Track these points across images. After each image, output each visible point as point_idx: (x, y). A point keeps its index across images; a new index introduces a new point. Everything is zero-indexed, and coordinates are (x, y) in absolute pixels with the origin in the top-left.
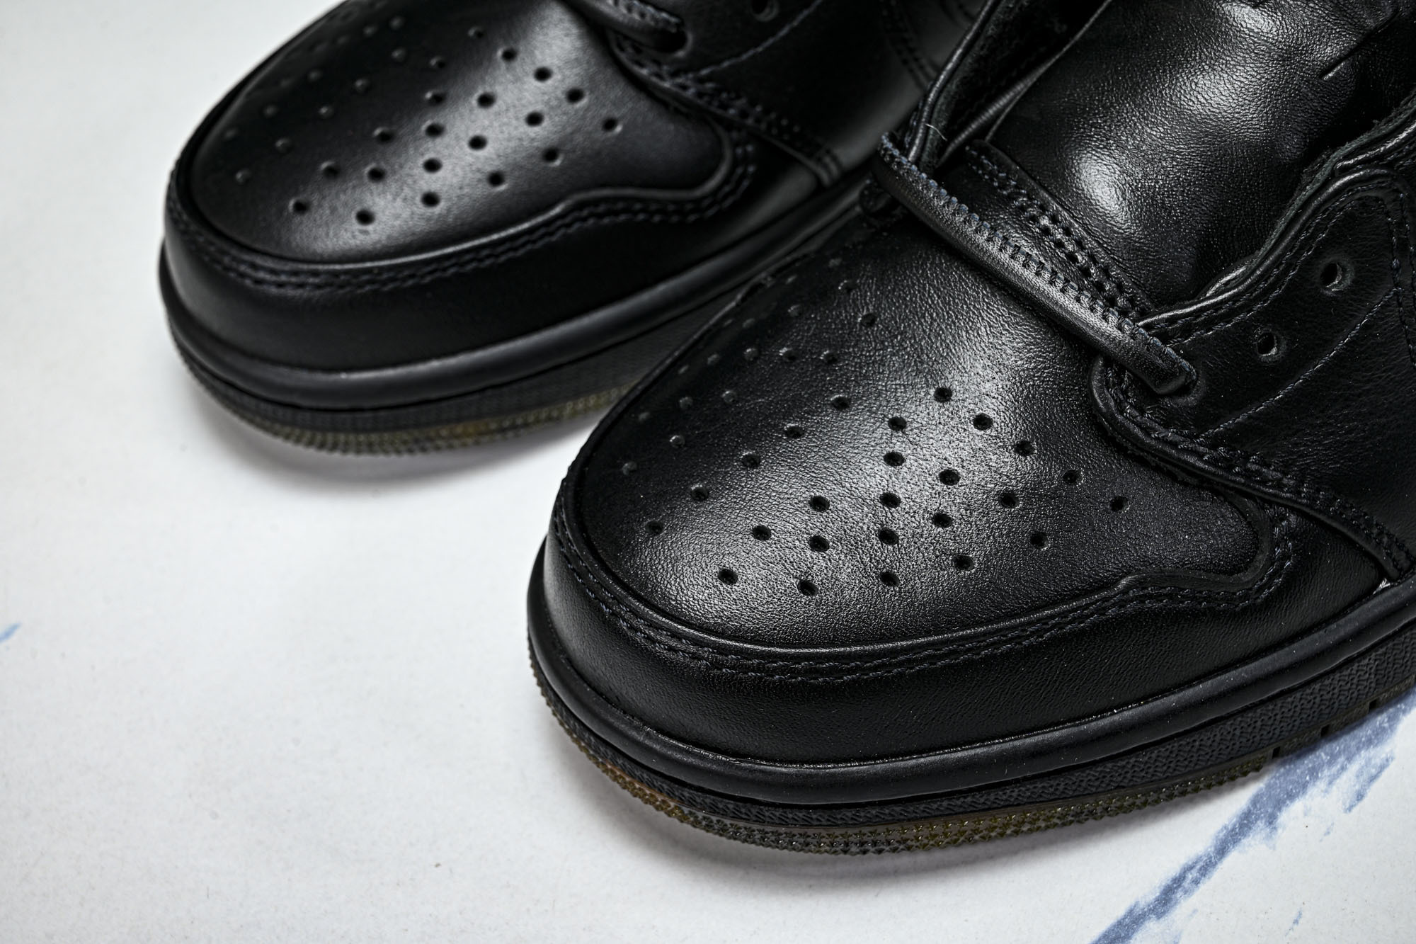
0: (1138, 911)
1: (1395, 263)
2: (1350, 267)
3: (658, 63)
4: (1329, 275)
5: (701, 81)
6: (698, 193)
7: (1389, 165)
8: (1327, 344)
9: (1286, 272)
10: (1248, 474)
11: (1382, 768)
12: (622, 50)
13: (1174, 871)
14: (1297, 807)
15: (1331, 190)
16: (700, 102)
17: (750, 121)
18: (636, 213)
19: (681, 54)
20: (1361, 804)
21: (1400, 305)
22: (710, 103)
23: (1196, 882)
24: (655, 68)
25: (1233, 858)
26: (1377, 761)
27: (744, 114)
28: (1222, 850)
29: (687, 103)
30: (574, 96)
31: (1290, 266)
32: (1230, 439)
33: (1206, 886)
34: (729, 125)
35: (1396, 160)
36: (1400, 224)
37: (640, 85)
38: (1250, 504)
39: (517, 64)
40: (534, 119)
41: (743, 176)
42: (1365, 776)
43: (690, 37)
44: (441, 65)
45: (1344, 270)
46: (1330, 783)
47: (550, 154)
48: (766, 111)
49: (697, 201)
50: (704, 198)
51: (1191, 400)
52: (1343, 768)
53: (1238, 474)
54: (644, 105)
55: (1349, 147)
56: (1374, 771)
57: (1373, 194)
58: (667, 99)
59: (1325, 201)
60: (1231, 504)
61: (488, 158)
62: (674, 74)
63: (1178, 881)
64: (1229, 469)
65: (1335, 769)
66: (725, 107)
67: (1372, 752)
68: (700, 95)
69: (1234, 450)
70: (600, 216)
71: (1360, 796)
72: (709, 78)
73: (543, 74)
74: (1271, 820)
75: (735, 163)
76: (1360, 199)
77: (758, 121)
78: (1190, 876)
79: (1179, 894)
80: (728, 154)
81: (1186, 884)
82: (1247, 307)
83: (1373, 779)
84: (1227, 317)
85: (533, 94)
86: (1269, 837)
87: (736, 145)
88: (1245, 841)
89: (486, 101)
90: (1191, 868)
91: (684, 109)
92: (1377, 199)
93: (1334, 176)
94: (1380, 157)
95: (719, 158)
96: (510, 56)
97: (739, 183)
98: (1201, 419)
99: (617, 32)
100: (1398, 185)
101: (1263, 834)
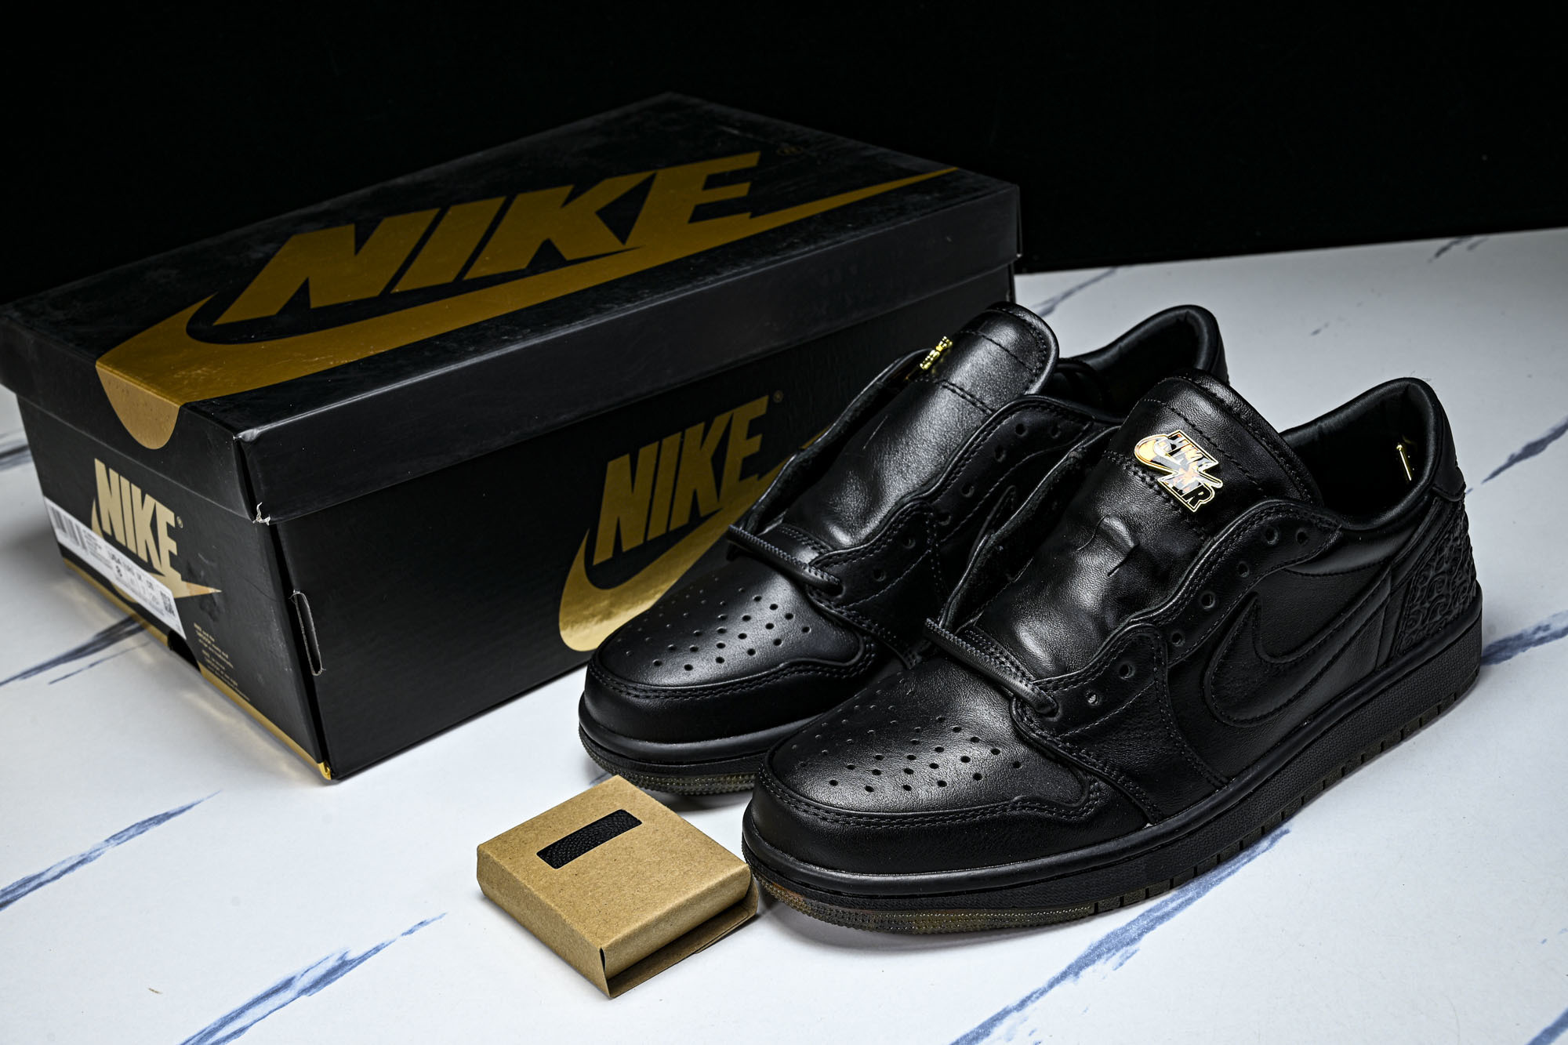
0: (1008, 1009)
1: (1155, 669)
2: (1134, 668)
3: (830, 602)
4: (1124, 671)
5: (849, 610)
6: (847, 664)
7: (1155, 623)
8: (1121, 703)
9: (1103, 665)
10: (1080, 758)
11: (1133, 953)
12: (812, 595)
13: (1028, 993)
14: (1090, 969)
15: (1126, 630)
16: (847, 619)
17: (872, 631)
18: (818, 671)
19: (840, 596)
20: (1121, 968)
21: (1157, 690)
22: (853, 620)
23: (1038, 998)
24: (828, 603)
25: (1057, 988)
26: (1131, 951)
27: (869, 627)
28: (1051, 985)
29: (841, 620)
30: (789, 616)
31: (1105, 663)
32: (1072, 740)
33: (1042, 999)
34: (864, 633)
35: (1158, 621)
36: (1159, 650)
37: (819, 611)
38: (1080, 773)
39: (762, 602)
40: (770, 626)
41: (869, 659)
42: (1125, 957)
43: (844, 588)
44: (724, 604)
45: (1131, 669)
46: (1107, 960)
47: (777, 642)
48: (880, 627)
49: (847, 668)
50: (850, 666)
51: (1055, 719)
52: (1114, 954)
53: (1074, 756)
54: (822, 622)
55: (1137, 613)
56: (1128, 955)
57: (1145, 635)
58: (834, 619)
59: (1123, 635)
60: (1071, 772)
61: (747, 644)
62: (837, 606)
63: (1029, 998)
64: (1071, 753)
65: (1109, 955)
66: (861, 623)
67: (1129, 948)
68: (849, 616)
69: (1074, 745)
70: (801, 671)
71: (1121, 964)
72: (853, 609)
73: (774, 607)
74: (1077, 974)
75: (865, 652)
76: (1139, 636)
77: (876, 631)
78: (1034, 996)
79: (1029, 1002)
80: (862, 646)
81: (1033, 999)
82: (1084, 680)
83: (1128, 958)
84: (1075, 683)
85: (769, 616)
86: (1074, 981)
87: (865, 644)
88: (1062, 982)
89: (747, 619)
90: (1035, 993)
91: (841, 624)
92: (1147, 638)
93: (1129, 624)
94: (1151, 619)
95: (858, 649)
96: (758, 599)
97: (867, 662)
98: (1060, 728)
99: (810, 585)
100: (1156, 632)
101: (1072, 979)
